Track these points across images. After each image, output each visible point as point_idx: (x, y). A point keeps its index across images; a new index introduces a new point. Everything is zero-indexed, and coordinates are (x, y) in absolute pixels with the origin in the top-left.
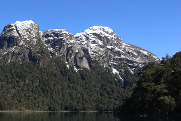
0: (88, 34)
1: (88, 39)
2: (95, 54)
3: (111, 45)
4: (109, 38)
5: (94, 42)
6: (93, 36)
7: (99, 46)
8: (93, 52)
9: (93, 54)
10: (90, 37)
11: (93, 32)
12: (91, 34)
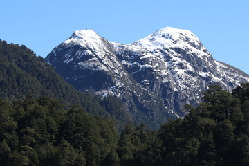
0: (168, 50)
1: (168, 58)
2: (188, 88)
3: (205, 70)
4: (200, 56)
5: (181, 66)
6: (176, 54)
7: (189, 72)
8: (185, 84)
9: (186, 89)
10: (172, 56)
11: (174, 46)
12: (171, 48)
